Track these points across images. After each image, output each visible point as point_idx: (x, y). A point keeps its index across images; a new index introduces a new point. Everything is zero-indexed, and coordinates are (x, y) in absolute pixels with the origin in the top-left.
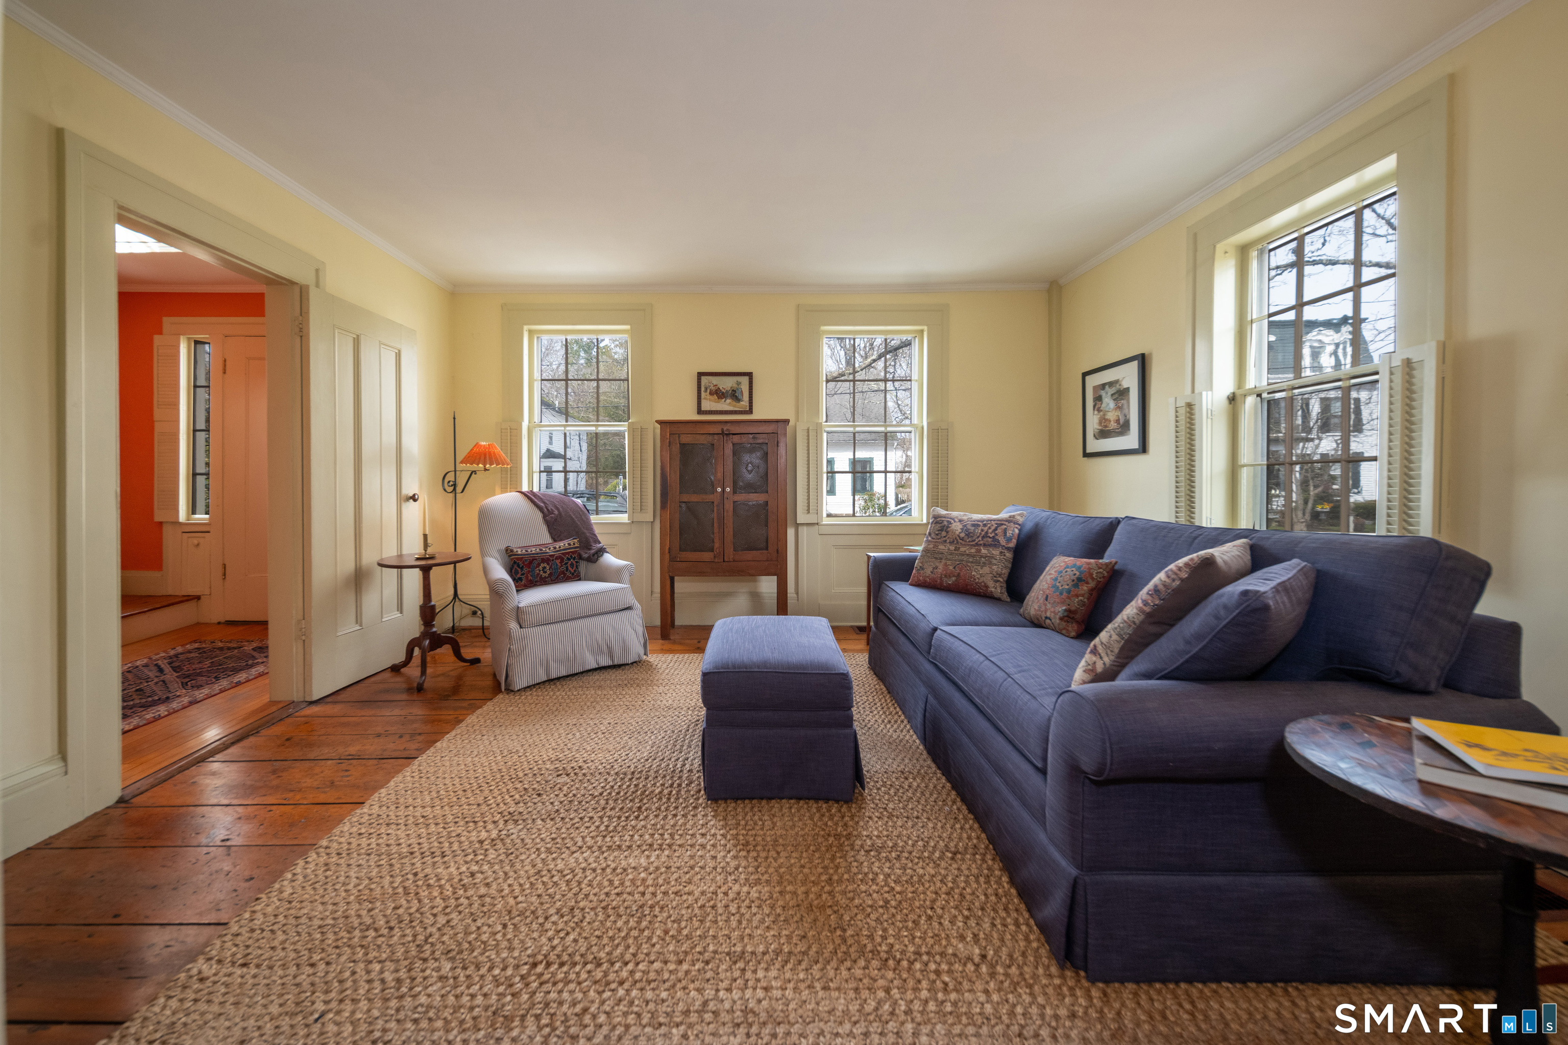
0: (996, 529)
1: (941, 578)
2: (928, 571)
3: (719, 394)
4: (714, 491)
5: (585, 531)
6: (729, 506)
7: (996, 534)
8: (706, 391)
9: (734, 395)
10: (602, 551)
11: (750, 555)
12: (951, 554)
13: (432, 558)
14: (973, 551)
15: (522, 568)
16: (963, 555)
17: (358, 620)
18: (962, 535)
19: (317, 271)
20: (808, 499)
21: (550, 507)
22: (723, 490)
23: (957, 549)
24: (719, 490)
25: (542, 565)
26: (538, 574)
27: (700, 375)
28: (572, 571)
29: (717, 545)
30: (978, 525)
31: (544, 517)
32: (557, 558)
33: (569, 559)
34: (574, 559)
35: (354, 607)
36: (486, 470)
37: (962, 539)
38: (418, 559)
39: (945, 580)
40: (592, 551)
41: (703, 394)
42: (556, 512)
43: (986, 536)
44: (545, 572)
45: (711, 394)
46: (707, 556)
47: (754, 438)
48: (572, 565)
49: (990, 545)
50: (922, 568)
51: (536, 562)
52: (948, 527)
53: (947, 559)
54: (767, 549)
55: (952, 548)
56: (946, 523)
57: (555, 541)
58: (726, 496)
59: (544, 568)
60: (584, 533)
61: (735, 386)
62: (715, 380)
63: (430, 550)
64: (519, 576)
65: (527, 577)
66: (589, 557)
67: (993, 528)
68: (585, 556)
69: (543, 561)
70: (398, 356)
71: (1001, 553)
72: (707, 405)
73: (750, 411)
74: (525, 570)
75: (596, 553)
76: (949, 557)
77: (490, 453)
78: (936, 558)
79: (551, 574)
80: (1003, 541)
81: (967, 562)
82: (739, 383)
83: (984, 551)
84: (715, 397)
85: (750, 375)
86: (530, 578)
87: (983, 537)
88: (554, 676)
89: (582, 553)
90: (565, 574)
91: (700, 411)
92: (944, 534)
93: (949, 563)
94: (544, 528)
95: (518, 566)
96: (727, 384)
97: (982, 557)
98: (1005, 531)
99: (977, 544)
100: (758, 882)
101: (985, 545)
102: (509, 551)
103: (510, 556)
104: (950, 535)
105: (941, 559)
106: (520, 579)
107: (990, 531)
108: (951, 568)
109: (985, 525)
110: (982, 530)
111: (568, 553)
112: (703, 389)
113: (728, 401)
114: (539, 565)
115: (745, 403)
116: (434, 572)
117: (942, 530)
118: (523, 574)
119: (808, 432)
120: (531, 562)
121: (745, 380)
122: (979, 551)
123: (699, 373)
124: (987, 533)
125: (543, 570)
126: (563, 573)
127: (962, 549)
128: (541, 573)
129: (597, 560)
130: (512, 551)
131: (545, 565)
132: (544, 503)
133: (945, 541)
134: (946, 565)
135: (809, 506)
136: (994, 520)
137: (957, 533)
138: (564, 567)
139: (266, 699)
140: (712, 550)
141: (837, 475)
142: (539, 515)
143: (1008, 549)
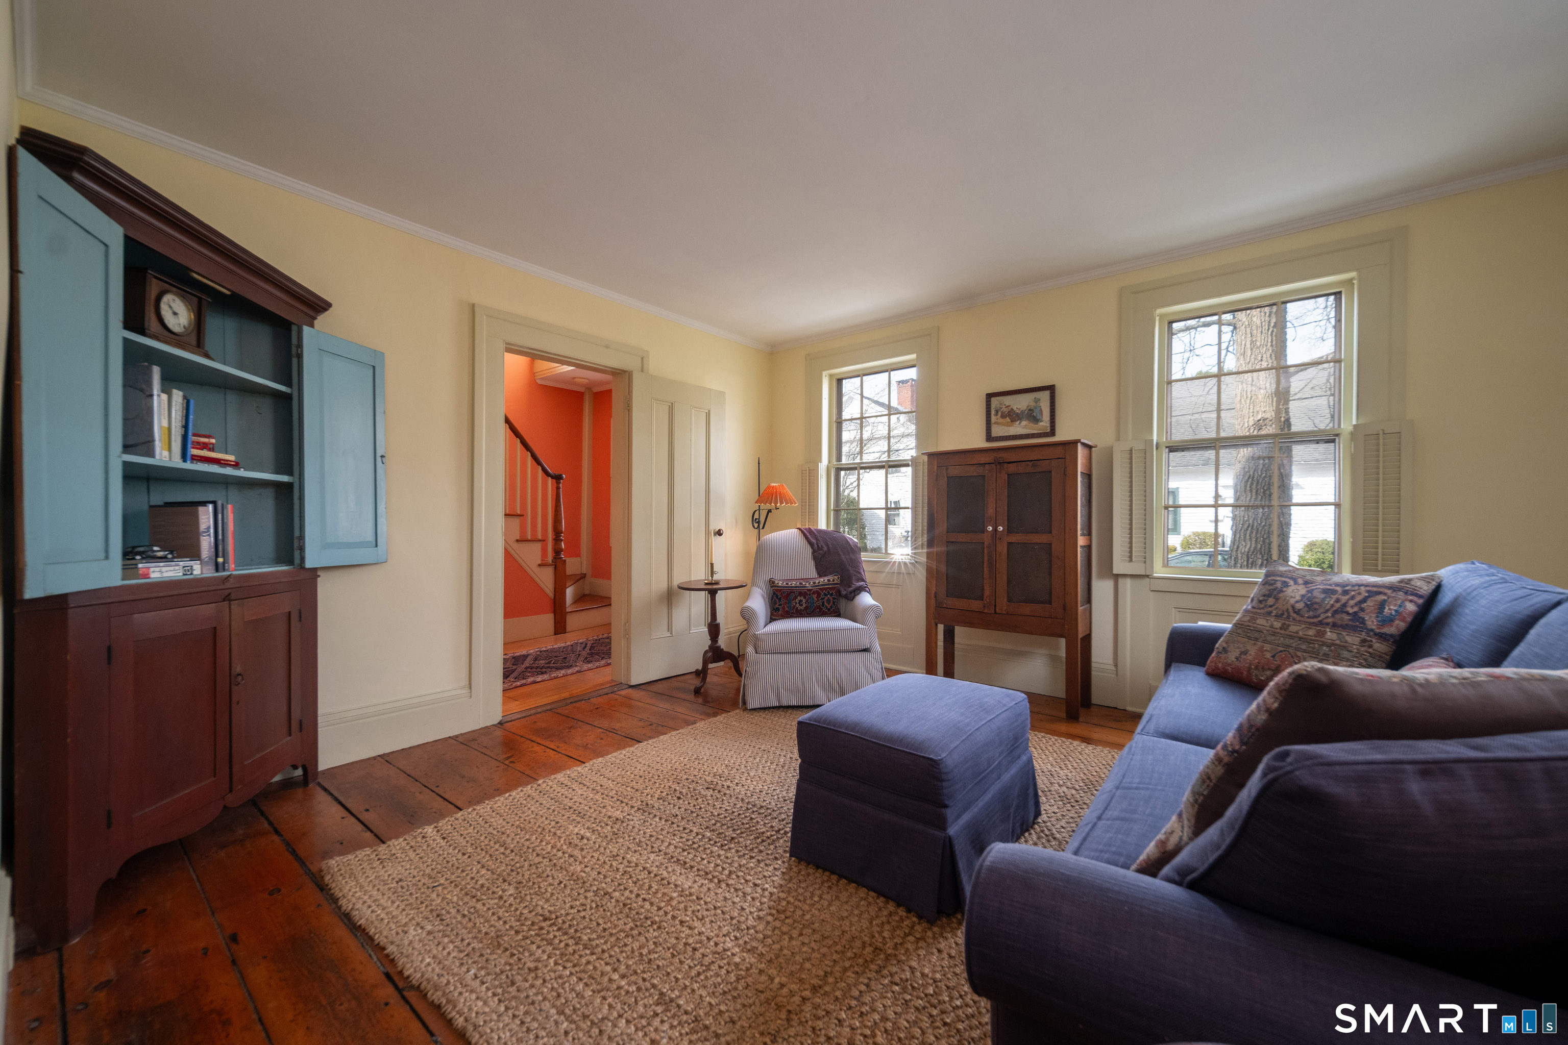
0: (1364, 600)
1: (1249, 669)
2: (1232, 657)
3: (1013, 416)
4: (983, 530)
5: (850, 568)
6: (1002, 548)
7: (1362, 610)
8: (996, 414)
9: (1032, 415)
10: (861, 589)
11: (1027, 609)
12: (1274, 634)
13: (717, 583)
14: (1311, 632)
15: (780, 599)
16: (1291, 637)
17: (670, 629)
18: (1300, 606)
19: (642, 358)
20: (1131, 543)
21: (822, 543)
22: (995, 530)
23: (1284, 627)
24: (990, 528)
25: (799, 598)
26: (794, 606)
27: (990, 396)
28: (829, 607)
29: (987, 593)
30: (1334, 592)
31: (813, 553)
32: (813, 593)
33: (825, 595)
34: (831, 595)
35: (667, 620)
36: (777, 508)
37: (1298, 612)
38: (706, 584)
39: (1254, 672)
40: (851, 589)
41: (993, 419)
42: (825, 549)
43: (1342, 609)
44: (801, 605)
45: (1003, 416)
46: (975, 605)
47: (1033, 466)
48: (829, 601)
49: (1345, 627)
50: (1225, 650)
51: (793, 595)
52: (1281, 591)
53: (1265, 641)
54: (1050, 603)
55: (1277, 624)
56: (1279, 585)
57: (820, 576)
58: (998, 536)
59: (801, 601)
60: (848, 570)
61: (1033, 404)
62: (1008, 400)
63: (716, 577)
64: (777, 606)
65: (784, 608)
66: (846, 594)
67: (1359, 598)
68: (844, 593)
69: (801, 594)
70: (708, 415)
71: (1364, 641)
72: (997, 431)
73: (1052, 433)
74: (783, 601)
75: (854, 591)
76: (1269, 638)
77: (780, 493)
78: (1249, 638)
79: (806, 608)
80: (1372, 622)
81: (1297, 649)
82: (1037, 401)
83: (1330, 635)
84: (1008, 419)
85: (1051, 389)
86: (786, 609)
87: (1336, 612)
88: (785, 703)
89: (842, 589)
90: (821, 609)
91: (989, 438)
92: (1271, 601)
93: (1267, 647)
94: (812, 564)
95: (777, 597)
96: (1021, 403)
97: (1324, 644)
98: (1381, 606)
99: (1321, 623)
100: (752, 950)
101: (1334, 625)
102: (771, 582)
103: (772, 587)
104: (1280, 604)
105: (1256, 639)
106: (778, 609)
107: (1352, 602)
108: (1268, 655)
109: (1345, 592)
110: (1338, 601)
111: (826, 589)
112: (993, 412)
113: (1024, 423)
114: (796, 598)
115: (1045, 424)
116: (720, 596)
117: (1269, 596)
118: (780, 605)
119: (1131, 454)
120: (788, 595)
121: (1045, 396)
122: (1322, 634)
123: (987, 394)
124: (1345, 605)
125: (800, 603)
126: (819, 607)
127: (1293, 628)
128: (798, 605)
129: (854, 597)
130: (773, 582)
131: (802, 598)
132: (817, 539)
133: (1270, 613)
134: (1261, 649)
135: (1131, 552)
136: (1366, 586)
137: (1292, 601)
138: (820, 603)
139: (609, 678)
140: (981, 598)
141: (1183, 510)
142: (810, 550)
143: (1382, 637)
